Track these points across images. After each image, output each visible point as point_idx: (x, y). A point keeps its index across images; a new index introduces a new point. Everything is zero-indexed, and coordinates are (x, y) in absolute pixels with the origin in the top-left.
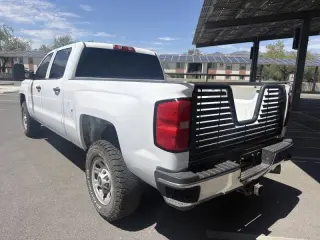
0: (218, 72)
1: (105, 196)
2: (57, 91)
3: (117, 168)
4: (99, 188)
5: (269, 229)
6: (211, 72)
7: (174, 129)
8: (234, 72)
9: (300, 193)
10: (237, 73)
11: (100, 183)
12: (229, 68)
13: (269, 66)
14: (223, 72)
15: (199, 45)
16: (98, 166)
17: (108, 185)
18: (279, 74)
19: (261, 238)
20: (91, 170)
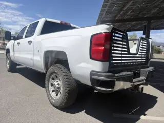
1: (57, 95)
2: (30, 42)
3: (66, 77)
4: (53, 91)
5: (146, 113)
11: (55, 87)
16: (53, 79)
17: (59, 88)
19: (142, 117)
20: (49, 81)
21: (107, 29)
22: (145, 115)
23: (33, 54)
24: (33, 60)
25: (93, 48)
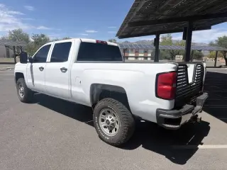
0: (130, 55)
1: (111, 131)
2: (64, 70)
4: (105, 127)
6: (126, 55)
7: (169, 87)
8: (140, 55)
9: (209, 124)
10: (142, 55)
12: (137, 52)
13: (164, 50)
14: (134, 55)
15: (121, 37)
16: (104, 114)
17: (113, 124)
18: (169, 56)
19: (200, 146)
20: (98, 117)
21: (174, 68)
22: (202, 144)
23: (71, 84)
24: (71, 91)
25: (159, 87)
